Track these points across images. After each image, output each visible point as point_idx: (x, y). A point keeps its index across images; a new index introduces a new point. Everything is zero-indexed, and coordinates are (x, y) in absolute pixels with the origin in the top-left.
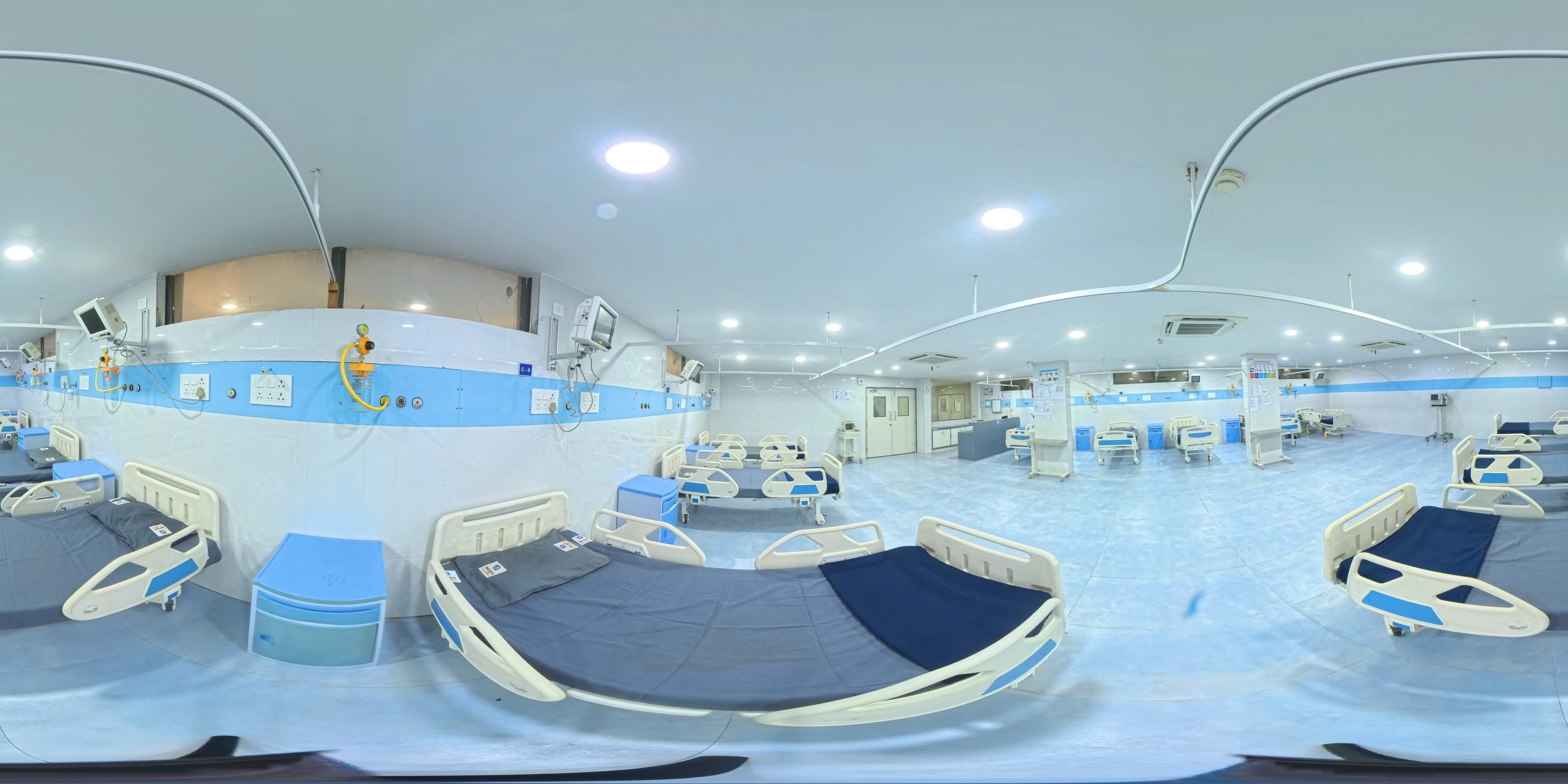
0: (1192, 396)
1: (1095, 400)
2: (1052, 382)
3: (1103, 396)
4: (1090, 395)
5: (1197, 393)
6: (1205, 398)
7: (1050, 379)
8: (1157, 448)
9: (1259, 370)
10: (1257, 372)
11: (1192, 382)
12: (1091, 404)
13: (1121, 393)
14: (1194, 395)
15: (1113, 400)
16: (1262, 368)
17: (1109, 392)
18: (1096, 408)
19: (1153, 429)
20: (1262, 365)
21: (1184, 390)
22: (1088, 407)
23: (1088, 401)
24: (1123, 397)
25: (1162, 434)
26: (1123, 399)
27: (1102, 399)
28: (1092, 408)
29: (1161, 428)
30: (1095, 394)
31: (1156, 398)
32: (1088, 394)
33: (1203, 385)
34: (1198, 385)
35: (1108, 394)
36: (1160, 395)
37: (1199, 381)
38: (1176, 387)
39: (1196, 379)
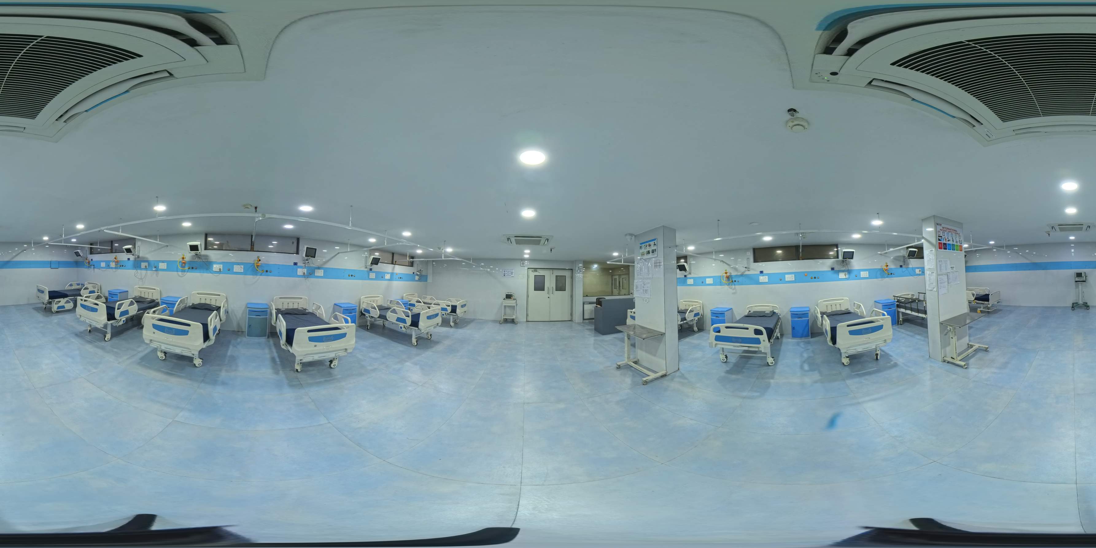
0: (842, 275)
1: (734, 280)
2: (651, 255)
3: (742, 275)
4: (728, 274)
5: (849, 272)
6: (857, 277)
7: (648, 252)
8: (802, 336)
9: (947, 240)
10: (945, 242)
11: (843, 258)
12: (729, 285)
13: (762, 272)
14: (845, 275)
15: (754, 280)
16: (950, 238)
17: (749, 271)
18: (735, 289)
19: (798, 315)
20: (950, 233)
21: (833, 269)
22: (726, 287)
23: (724, 281)
24: (764, 277)
25: (808, 320)
26: (763, 279)
27: (740, 279)
28: (731, 288)
29: (808, 313)
30: (734, 273)
31: (801, 277)
32: (726, 273)
33: (855, 263)
34: (849, 262)
35: (747, 273)
36: (806, 274)
37: (852, 258)
38: (823, 265)
39: (849, 256)
